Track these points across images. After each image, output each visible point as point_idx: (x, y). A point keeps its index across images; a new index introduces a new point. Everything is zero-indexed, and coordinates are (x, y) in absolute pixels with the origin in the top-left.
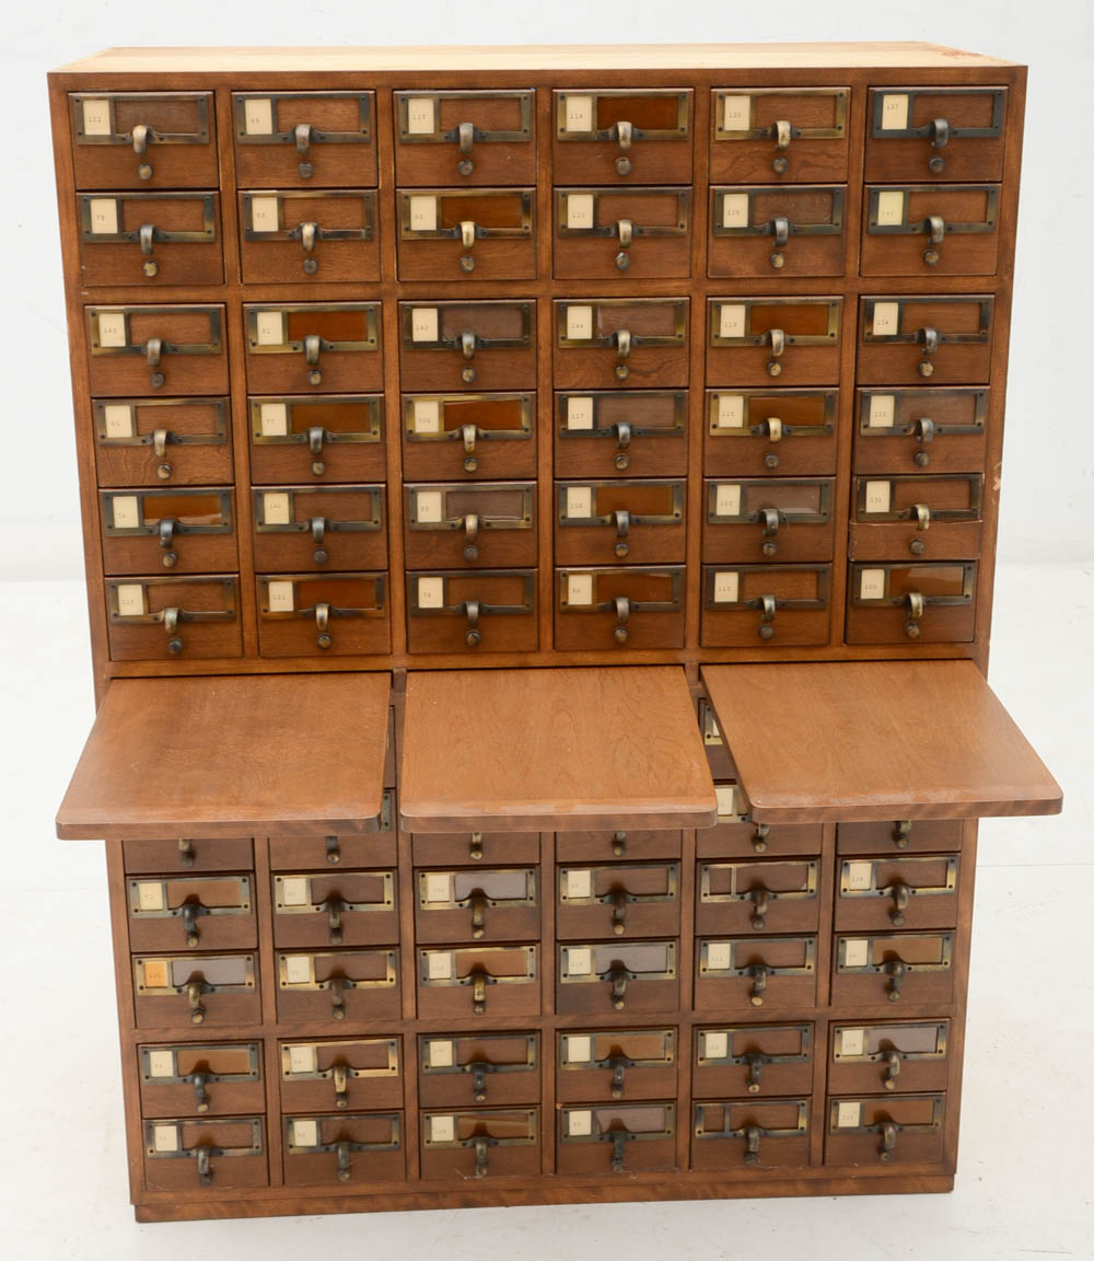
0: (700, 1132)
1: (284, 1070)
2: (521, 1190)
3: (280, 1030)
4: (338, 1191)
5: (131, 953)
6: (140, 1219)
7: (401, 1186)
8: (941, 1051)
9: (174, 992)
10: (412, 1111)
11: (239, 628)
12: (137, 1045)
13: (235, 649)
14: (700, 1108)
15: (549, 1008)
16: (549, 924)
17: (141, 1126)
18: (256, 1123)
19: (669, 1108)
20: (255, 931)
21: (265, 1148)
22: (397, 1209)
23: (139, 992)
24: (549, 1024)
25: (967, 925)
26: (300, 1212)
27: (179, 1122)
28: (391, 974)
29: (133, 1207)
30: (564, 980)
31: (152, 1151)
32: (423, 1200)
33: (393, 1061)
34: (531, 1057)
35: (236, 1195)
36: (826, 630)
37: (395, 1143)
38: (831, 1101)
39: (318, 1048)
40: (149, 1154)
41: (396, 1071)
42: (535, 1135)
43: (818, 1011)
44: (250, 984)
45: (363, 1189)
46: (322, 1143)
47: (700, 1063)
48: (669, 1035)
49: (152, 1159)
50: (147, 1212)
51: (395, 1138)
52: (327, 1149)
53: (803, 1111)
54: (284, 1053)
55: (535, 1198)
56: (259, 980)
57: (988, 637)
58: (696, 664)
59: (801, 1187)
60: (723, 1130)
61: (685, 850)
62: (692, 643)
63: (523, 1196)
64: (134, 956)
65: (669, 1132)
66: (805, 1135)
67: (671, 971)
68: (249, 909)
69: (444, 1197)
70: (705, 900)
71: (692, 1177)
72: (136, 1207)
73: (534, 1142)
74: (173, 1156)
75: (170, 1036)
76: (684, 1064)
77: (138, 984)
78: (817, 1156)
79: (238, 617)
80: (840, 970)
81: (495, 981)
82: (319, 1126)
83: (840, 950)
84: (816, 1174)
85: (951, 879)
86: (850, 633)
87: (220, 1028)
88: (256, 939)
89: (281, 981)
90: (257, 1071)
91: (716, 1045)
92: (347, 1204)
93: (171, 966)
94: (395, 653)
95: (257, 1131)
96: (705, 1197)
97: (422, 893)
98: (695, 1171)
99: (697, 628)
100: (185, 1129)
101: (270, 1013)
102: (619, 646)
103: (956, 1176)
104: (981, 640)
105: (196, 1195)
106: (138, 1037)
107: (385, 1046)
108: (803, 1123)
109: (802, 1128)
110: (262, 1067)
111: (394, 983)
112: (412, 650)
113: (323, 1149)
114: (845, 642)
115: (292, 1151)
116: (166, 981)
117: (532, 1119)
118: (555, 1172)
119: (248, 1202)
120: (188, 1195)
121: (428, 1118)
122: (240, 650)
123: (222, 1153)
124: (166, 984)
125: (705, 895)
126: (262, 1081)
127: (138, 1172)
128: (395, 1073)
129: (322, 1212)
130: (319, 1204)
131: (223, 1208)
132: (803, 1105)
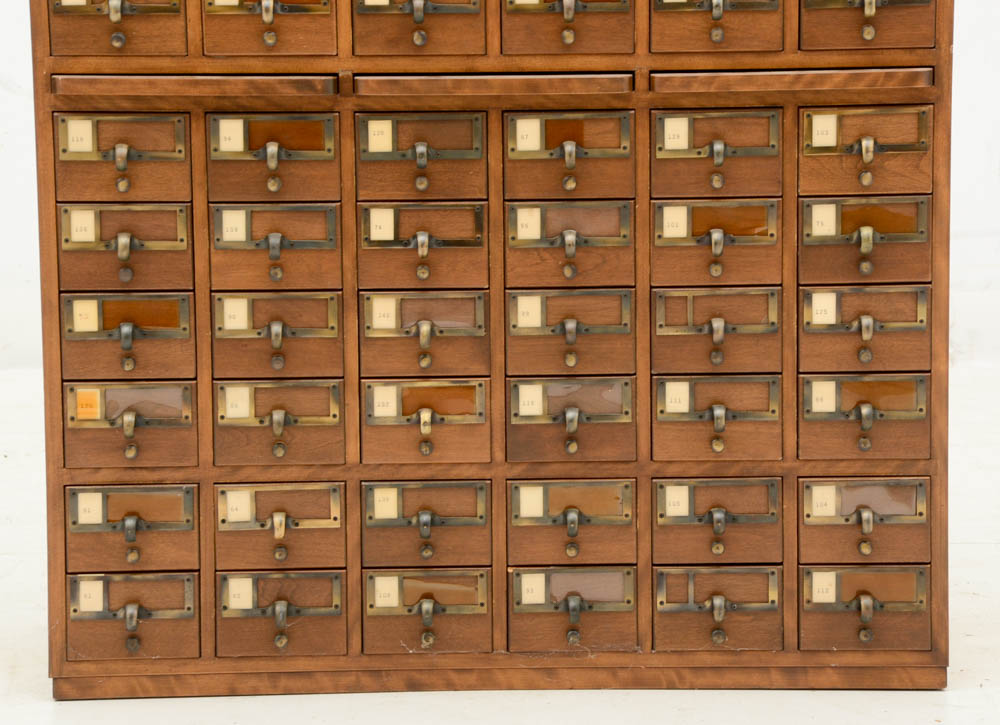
0: (662, 603)
1: (220, 518)
2: (471, 670)
3: (215, 473)
4: (273, 666)
5: (63, 381)
6: (59, 696)
7: (342, 663)
8: (921, 514)
9: (107, 426)
10: (354, 573)
11: (183, 23)
12: (65, 486)
13: (178, 45)
14: (662, 574)
15: (499, 455)
16: (499, 358)
17: (65, 580)
18: (188, 580)
19: (628, 573)
20: (193, 358)
21: (197, 611)
22: (337, 690)
23: (70, 424)
24: (501, 472)
25: (942, 368)
26: (233, 692)
27: (106, 576)
28: (334, 410)
29: (51, 679)
30: (514, 421)
31: (75, 611)
32: (365, 680)
33: (336, 511)
34: (481, 509)
35: (162, 669)
36: (779, 34)
37: (336, 606)
38: (804, 570)
39: (256, 492)
40: (72, 614)
41: (339, 521)
42: (484, 601)
43: (786, 465)
44: (187, 417)
45: (301, 665)
46: (257, 605)
47: (660, 521)
48: (626, 487)
49: (74, 621)
50: (66, 687)
51: (337, 601)
52: (264, 612)
53: (773, 581)
54: (220, 499)
55: (486, 681)
56: (196, 415)
57: (951, 42)
58: (646, 71)
59: (776, 676)
60: (687, 602)
61: (639, 277)
62: (642, 49)
63: (472, 678)
64: (65, 384)
65: (629, 602)
66: (776, 611)
67: (627, 413)
68: (187, 332)
69: (388, 675)
70: (660, 332)
71: (655, 660)
72: (55, 679)
73: (483, 610)
74: (100, 617)
75: (101, 477)
76: (642, 524)
77: (70, 414)
78: (791, 639)
79: (182, 11)
80: (806, 416)
81: (443, 419)
82: (256, 583)
83: (805, 392)
84: (791, 659)
85: (922, 314)
86: (804, 36)
87: (153, 469)
88: (193, 368)
89: (220, 415)
90: (190, 518)
91: (677, 501)
92: (283, 682)
93: (104, 395)
94: (341, 55)
95: (189, 589)
96: (671, 686)
97: (367, 318)
98: (658, 652)
99: (646, 31)
100: (112, 587)
101: (206, 453)
102: (568, 50)
103: (948, 669)
104: (943, 46)
105: (120, 667)
106: (66, 477)
107: (327, 492)
108: (773, 595)
109: (773, 602)
110: (196, 514)
111: (337, 419)
112: (358, 52)
113: (259, 612)
114: (799, 49)
115: (225, 614)
116: (97, 413)
117: (482, 583)
118: (508, 649)
119: (177, 677)
120: (113, 666)
121: (371, 578)
122: (183, 46)
123: (150, 615)
124: (98, 417)
125: (661, 326)
126: (196, 531)
127: (59, 637)
128: (337, 525)
129: (255, 693)
130: (253, 682)
131: (149, 684)
132: (773, 573)
